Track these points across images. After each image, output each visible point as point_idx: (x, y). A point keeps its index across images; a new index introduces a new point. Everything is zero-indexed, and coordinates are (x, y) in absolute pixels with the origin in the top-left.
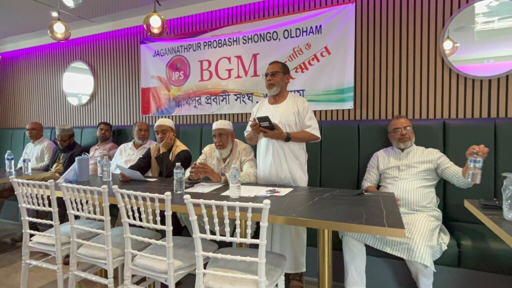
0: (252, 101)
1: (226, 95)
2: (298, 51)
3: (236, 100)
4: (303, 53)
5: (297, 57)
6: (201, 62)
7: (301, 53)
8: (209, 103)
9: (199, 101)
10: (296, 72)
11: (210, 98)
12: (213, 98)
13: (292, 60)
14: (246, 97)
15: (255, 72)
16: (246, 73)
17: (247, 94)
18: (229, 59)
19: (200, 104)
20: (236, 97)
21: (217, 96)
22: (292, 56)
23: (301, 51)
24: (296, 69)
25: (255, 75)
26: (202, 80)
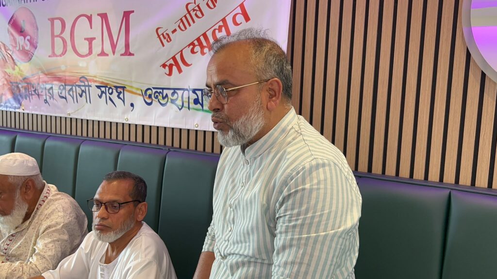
0: (124, 101)
1: (85, 86)
2: (194, 10)
3: (100, 97)
4: (203, 15)
5: (194, 22)
6: (52, 20)
7: (199, 14)
8: (62, 97)
9: (51, 91)
10: (193, 52)
11: (65, 89)
12: (68, 88)
13: (186, 28)
14: (115, 94)
15: (127, 46)
16: (114, 46)
17: (117, 87)
18: (90, 18)
19: (52, 96)
20: (99, 91)
21: (72, 86)
22: (184, 19)
23: (200, 10)
24: (191, 47)
25: (127, 53)
26: (53, 54)
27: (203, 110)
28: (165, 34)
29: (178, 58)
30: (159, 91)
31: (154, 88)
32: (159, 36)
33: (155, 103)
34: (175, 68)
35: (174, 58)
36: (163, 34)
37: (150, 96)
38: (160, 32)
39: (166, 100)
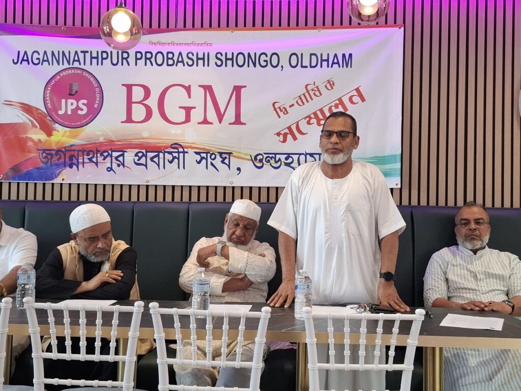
0: (229, 166)
1: (179, 152)
2: (313, 90)
3: (199, 162)
4: (321, 94)
5: (312, 99)
6: (130, 87)
7: (317, 93)
8: (140, 164)
9: (121, 159)
10: (309, 123)
11: (145, 156)
12: (151, 154)
13: (304, 104)
14: (219, 159)
15: (238, 116)
16: (220, 117)
17: (221, 154)
18: (188, 89)
19: (122, 164)
20: (198, 158)
21: (159, 152)
22: (303, 97)
23: (319, 91)
24: (308, 119)
25: (238, 121)
26: (129, 120)
28: (282, 108)
29: (294, 128)
30: (271, 156)
31: (265, 154)
32: (275, 109)
33: (267, 167)
34: (289, 137)
35: (289, 128)
36: (280, 108)
37: (261, 161)
38: (277, 106)
39: (279, 163)
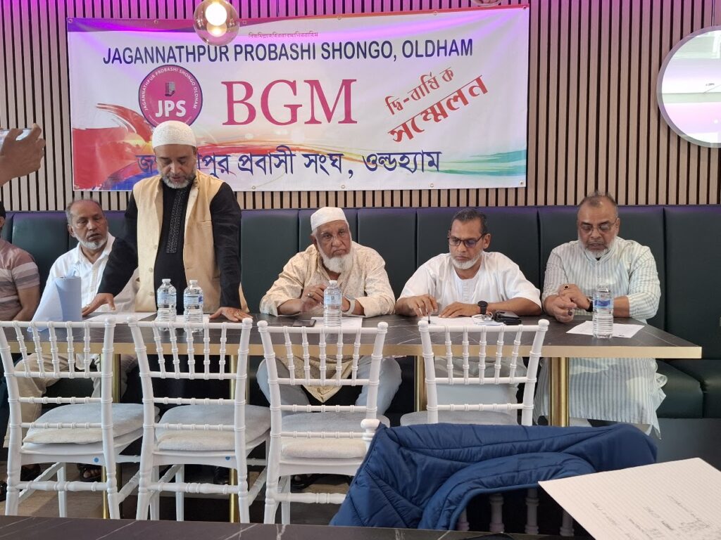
0: (340, 169)
1: (286, 155)
2: (429, 82)
3: (307, 165)
4: (438, 86)
5: (428, 92)
6: (229, 85)
7: (434, 85)
8: (246, 169)
9: (224, 164)
10: (425, 119)
11: (250, 160)
12: (255, 158)
13: (419, 98)
14: (329, 161)
15: (348, 113)
16: (329, 114)
17: (331, 156)
18: (293, 85)
19: (226, 169)
20: (307, 161)
21: (265, 155)
22: (418, 90)
23: (436, 82)
24: (424, 114)
25: (348, 119)
26: (231, 121)
27: (438, 170)
28: (395, 103)
29: (409, 125)
30: (385, 156)
31: (378, 154)
32: (388, 105)
33: (381, 168)
34: (405, 135)
35: (404, 125)
36: (393, 103)
37: (374, 162)
38: (390, 101)
39: (394, 164)
